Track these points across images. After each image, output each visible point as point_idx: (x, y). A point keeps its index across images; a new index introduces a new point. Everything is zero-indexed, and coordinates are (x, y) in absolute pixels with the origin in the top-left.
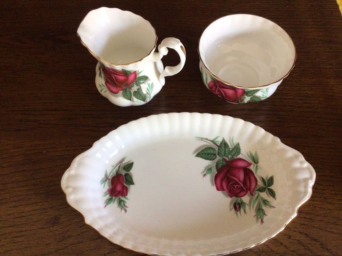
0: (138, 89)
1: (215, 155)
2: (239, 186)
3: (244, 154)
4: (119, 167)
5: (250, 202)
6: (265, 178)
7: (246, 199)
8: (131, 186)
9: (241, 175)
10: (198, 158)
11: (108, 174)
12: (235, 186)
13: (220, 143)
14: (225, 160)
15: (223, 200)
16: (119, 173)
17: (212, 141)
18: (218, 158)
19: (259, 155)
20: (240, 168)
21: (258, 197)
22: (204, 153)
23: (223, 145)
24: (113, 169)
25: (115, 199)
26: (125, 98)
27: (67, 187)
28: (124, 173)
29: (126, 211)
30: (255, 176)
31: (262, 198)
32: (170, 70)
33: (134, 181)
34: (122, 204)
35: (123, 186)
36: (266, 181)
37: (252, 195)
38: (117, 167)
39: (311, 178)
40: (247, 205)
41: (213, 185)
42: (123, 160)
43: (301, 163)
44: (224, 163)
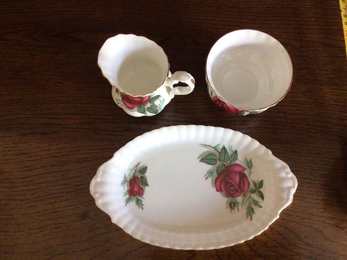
0: (151, 106)
1: (216, 160)
2: (235, 188)
3: (240, 160)
4: (135, 171)
5: (243, 202)
6: (256, 181)
7: (239, 199)
8: (146, 187)
9: (237, 179)
10: (202, 163)
11: (127, 177)
12: (232, 188)
13: (220, 149)
14: (224, 165)
15: (221, 199)
16: (135, 175)
17: (214, 148)
18: (219, 163)
19: (253, 161)
20: (236, 172)
21: (249, 197)
22: (207, 159)
23: (223, 152)
24: (131, 172)
25: (133, 199)
26: (140, 112)
27: (95, 193)
28: (139, 175)
29: (142, 208)
30: (249, 179)
31: (253, 199)
32: (180, 90)
33: (148, 183)
34: (139, 203)
35: (140, 187)
36: (257, 184)
37: (245, 196)
38: (134, 171)
39: (293, 187)
40: (240, 205)
41: (213, 187)
42: (139, 164)
43: (287, 173)
44: (224, 168)
